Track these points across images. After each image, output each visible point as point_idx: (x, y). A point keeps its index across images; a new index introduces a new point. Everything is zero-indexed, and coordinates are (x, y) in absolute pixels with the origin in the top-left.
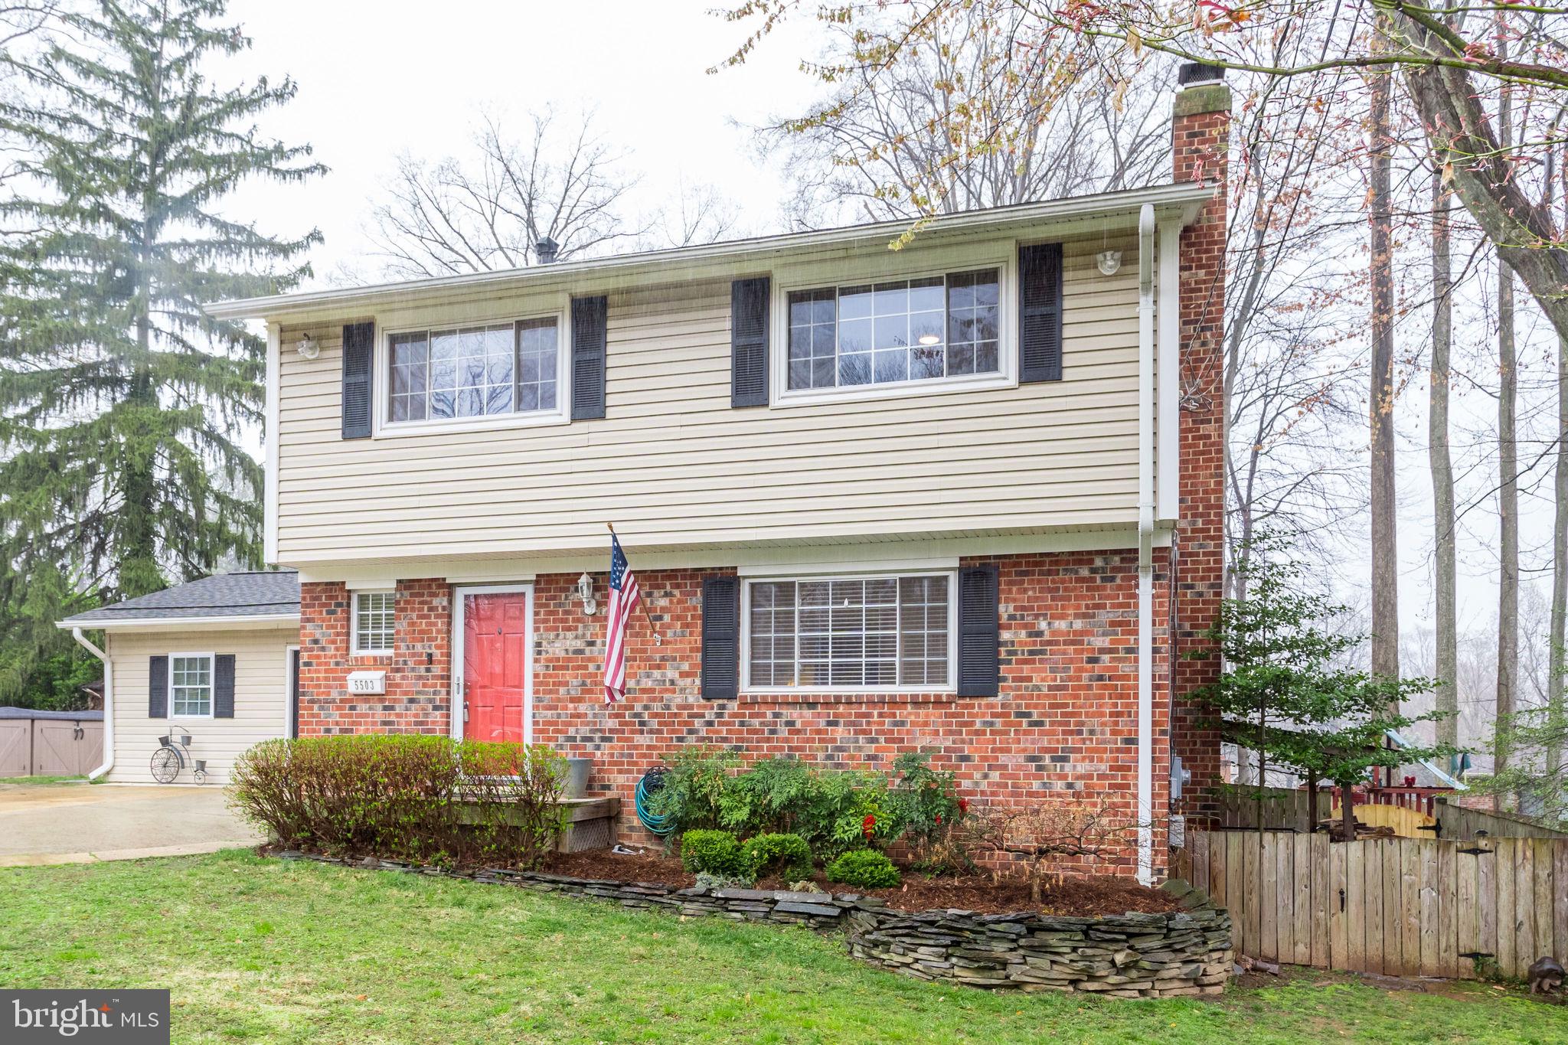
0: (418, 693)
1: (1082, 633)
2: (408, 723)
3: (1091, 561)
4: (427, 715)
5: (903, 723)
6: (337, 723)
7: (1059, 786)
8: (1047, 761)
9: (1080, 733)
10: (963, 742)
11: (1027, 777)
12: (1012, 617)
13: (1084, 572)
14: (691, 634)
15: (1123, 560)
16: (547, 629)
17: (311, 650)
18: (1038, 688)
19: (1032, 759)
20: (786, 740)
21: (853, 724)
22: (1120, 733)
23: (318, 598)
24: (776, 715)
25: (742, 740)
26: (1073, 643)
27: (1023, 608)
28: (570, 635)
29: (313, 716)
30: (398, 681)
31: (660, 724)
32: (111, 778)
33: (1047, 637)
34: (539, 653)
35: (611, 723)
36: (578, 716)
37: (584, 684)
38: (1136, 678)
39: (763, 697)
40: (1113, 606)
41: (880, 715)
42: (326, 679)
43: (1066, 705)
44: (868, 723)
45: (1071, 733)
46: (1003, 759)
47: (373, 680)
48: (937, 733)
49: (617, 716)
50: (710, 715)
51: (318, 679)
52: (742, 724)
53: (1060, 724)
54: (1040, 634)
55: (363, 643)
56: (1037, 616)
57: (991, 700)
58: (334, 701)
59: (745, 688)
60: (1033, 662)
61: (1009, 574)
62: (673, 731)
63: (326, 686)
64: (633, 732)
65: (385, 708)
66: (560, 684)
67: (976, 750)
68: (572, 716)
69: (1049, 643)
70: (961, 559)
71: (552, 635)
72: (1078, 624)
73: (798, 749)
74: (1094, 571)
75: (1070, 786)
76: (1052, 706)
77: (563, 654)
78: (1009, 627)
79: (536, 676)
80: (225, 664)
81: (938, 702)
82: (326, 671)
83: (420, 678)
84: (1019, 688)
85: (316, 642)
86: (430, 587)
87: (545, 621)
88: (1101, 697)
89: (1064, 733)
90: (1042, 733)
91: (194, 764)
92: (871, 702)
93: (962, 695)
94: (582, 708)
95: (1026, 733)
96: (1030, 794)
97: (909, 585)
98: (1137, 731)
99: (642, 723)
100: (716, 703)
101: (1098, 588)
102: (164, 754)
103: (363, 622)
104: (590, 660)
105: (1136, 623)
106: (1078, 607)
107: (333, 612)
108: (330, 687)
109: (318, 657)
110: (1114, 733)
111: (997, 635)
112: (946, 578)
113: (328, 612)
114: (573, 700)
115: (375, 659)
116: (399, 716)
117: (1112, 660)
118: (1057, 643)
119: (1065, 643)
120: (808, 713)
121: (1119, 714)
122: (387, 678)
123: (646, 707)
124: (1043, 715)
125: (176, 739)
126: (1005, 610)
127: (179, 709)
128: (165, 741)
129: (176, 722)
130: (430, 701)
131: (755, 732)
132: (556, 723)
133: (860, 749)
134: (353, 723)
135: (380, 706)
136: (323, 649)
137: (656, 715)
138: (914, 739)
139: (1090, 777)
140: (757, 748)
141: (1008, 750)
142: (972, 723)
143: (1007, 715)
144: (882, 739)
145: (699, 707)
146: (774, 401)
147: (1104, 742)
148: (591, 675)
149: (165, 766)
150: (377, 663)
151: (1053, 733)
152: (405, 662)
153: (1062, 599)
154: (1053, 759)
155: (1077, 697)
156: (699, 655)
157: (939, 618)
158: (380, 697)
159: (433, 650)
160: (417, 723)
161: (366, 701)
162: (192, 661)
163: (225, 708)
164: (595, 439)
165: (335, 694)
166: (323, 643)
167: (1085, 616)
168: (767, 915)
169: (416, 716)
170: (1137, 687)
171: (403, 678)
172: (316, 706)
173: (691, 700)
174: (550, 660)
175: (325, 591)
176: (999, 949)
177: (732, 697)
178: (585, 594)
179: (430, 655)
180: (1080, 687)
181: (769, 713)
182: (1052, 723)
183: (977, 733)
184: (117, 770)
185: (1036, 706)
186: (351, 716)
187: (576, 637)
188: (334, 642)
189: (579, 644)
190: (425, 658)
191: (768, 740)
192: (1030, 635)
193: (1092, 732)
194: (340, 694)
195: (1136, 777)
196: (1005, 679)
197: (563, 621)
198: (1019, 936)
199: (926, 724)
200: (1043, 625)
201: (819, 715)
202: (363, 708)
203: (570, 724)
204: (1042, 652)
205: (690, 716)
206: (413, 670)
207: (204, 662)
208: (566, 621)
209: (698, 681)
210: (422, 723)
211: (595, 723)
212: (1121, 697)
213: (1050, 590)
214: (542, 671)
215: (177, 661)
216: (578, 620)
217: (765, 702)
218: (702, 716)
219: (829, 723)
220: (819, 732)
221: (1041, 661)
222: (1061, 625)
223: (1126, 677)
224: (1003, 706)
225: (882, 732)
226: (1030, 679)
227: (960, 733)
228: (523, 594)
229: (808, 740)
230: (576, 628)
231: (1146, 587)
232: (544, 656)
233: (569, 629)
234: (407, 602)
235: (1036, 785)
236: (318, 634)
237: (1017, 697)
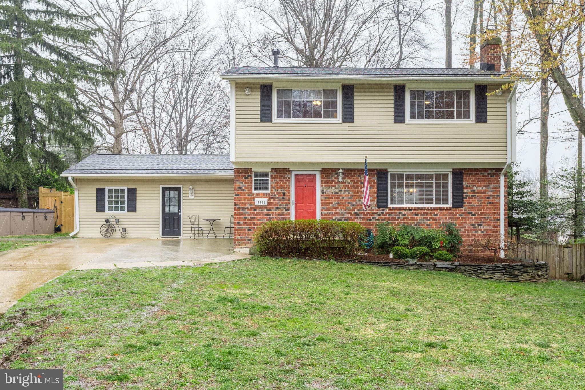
0: (280, 205)
1: (485, 191)
2: (276, 215)
3: (488, 171)
4: (283, 213)
5: (437, 215)
6: (249, 215)
7: (480, 232)
8: (476, 226)
9: (485, 218)
10: (454, 220)
11: (471, 230)
12: (467, 186)
13: (486, 174)
14: (373, 188)
15: (496, 171)
16: (325, 186)
17: (239, 191)
18: (474, 205)
19: (472, 225)
20: (403, 220)
21: (423, 215)
22: (495, 218)
23: (241, 173)
24: (400, 213)
25: (389, 220)
26: (483, 193)
27: (470, 183)
28: (333, 188)
29: (240, 213)
30: (272, 201)
31: (363, 215)
32: (78, 236)
33: (476, 191)
34: (323, 193)
35: (348, 215)
36: (337, 213)
37: (338, 203)
38: (500, 203)
39: (397, 208)
40: (493, 183)
41: (430, 213)
42: (245, 200)
43: (481, 210)
44: (427, 215)
45: (483, 218)
46: (465, 225)
47: (265, 201)
48: (446, 218)
49: (349, 213)
50: (379, 213)
51: (241, 200)
52: (389, 215)
53: (480, 215)
54: (474, 191)
55: (256, 188)
56: (473, 186)
57: (461, 209)
58: (248, 208)
59: (390, 205)
60: (472, 198)
61: (466, 174)
62: (368, 218)
63: (244, 203)
64: (355, 218)
65: (267, 210)
66: (330, 203)
67: (458, 223)
68: (334, 213)
69: (477, 193)
70: (453, 169)
71: (327, 188)
72: (484, 188)
73: (406, 223)
74: (488, 174)
75: (482, 232)
76: (478, 210)
77: (331, 194)
78: (466, 189)
79: (322, 200)
80: (132, 192)
81: (447, 209)
82: (244, 198)
83: (280, 200)
84: (469, 206)
85: (240, 188)
86: (284, 171)
87: (325, 183)
88: (490, 208)
89: (481, 218)
90: (475, 218)
91: (121, 229)
92: (428, 209)
93: (453, 207)
94: (338, 210)
95: (471, 218)
96: (472, 235)
97: (438, 176)
98: (500, 217)
99: (358, 215)
100: (381, 209)
101: (489, 179)
102: (106, 226)
103: (256, 181)
104: (340, 196)
105: (499, 188)
106: (484, 183)
107: (247, 178)
108: (246, 203)
109: (241, 193)
111: (463, 191)
112: (448, 174)
113: (245, 178)
114: (334, 208)
115: (264, 194)
116: (272, 213)
117: (493, 198)
118: (479, 193)
119: (481, 193)
120: (409, 212)
121: (495, 213)
122: (268, 200)
123: (359, 210)
124: (475, 213)
125: (113, 221)
126: (465, 184)
127: (110, 209)
128: (107, 221)
129: (108, 213)
130: (284, 208)
131: (393, 218)
132: (329, 215)
133: (425, 222)
134: (256, 215)
135: (265, 210)
136: (243, 190)
137: (362, 213)
138: (440, 220)
139: (488, 230)
140: (394, 223)
141: (466, 223)
142: (456, 215)
143: (466, 213)
144: (431, 220)
145: (376, 210)
146: (407, 122)
147: (491, 220)
148: (341, 200)
149: (107, 230)
150: (265, 195)
151: (478, 218)
152: (275, 195)
153: (479, 181)
154: (478, 225)
155: (484, 208)
156: (376, 195)
157: (446, 185)
158: (266, 207)
159: (285, 191)
160: (279, 215)
161: (260, 208)
162: (116, 191)
163: (132, 208)
164: (350, 129)
165: (248, 205)
166: (243, 188)
167: (486, 186)
168: (434, 269)
169: (279, 213)
170: (500, 205)
171: (274, 200)
172: (241, 210)
173: (373, 208)
174: (327, 196)
175: (243, 171)
177: (387, 208)
178: (341, 175)
179: (284, 193)
180: (485, 205)
181: (398, 212)
182: (478, 215)
183: (458, 218)
184: (81, 232)
185: (473, 210)
186: (254, 213)
187: (336, 188)
188: (248, 188)
189: (337, 191)
190: (282, 194)
191: (397, 220)
192: (472, 191)
193: (488, 218)
194: (250, 205)
195: (500, 230)
196: (465, 203)
197: (331, 183)
199: (443, 215)
200: (475, 188)
201: (412, 213)
202: (259, 210)
203: (334, 215)
204: (475, 196)
205: (373, 213)
206: (278, 198)
207: (123, 191)
208: (332, 183)
209: (375, 203)
210: (281, 215)
211: (342, 215)
212: (496, 208)
213: (477, 179)
214: (323, 198)
215: (109, 190)
216: (336, 183)
217: (397, 209)
218: (377, 213)
219: (416, 215)
220: (412, 218)
221: (475, 198)
222: (480, 188)
223: (497, 203)
224: (465, 210)
225: (431, 218)
226: (472, 203)
227: (453, 218)
228: (315, 175)
229: (409, 220)
230: (335, 186)
231: (502, 179)
232: (325, 194)
233: (333, 186)
234: (275, 176)
235: (473, 232)
236: (241, 185)
237: (468, 208)
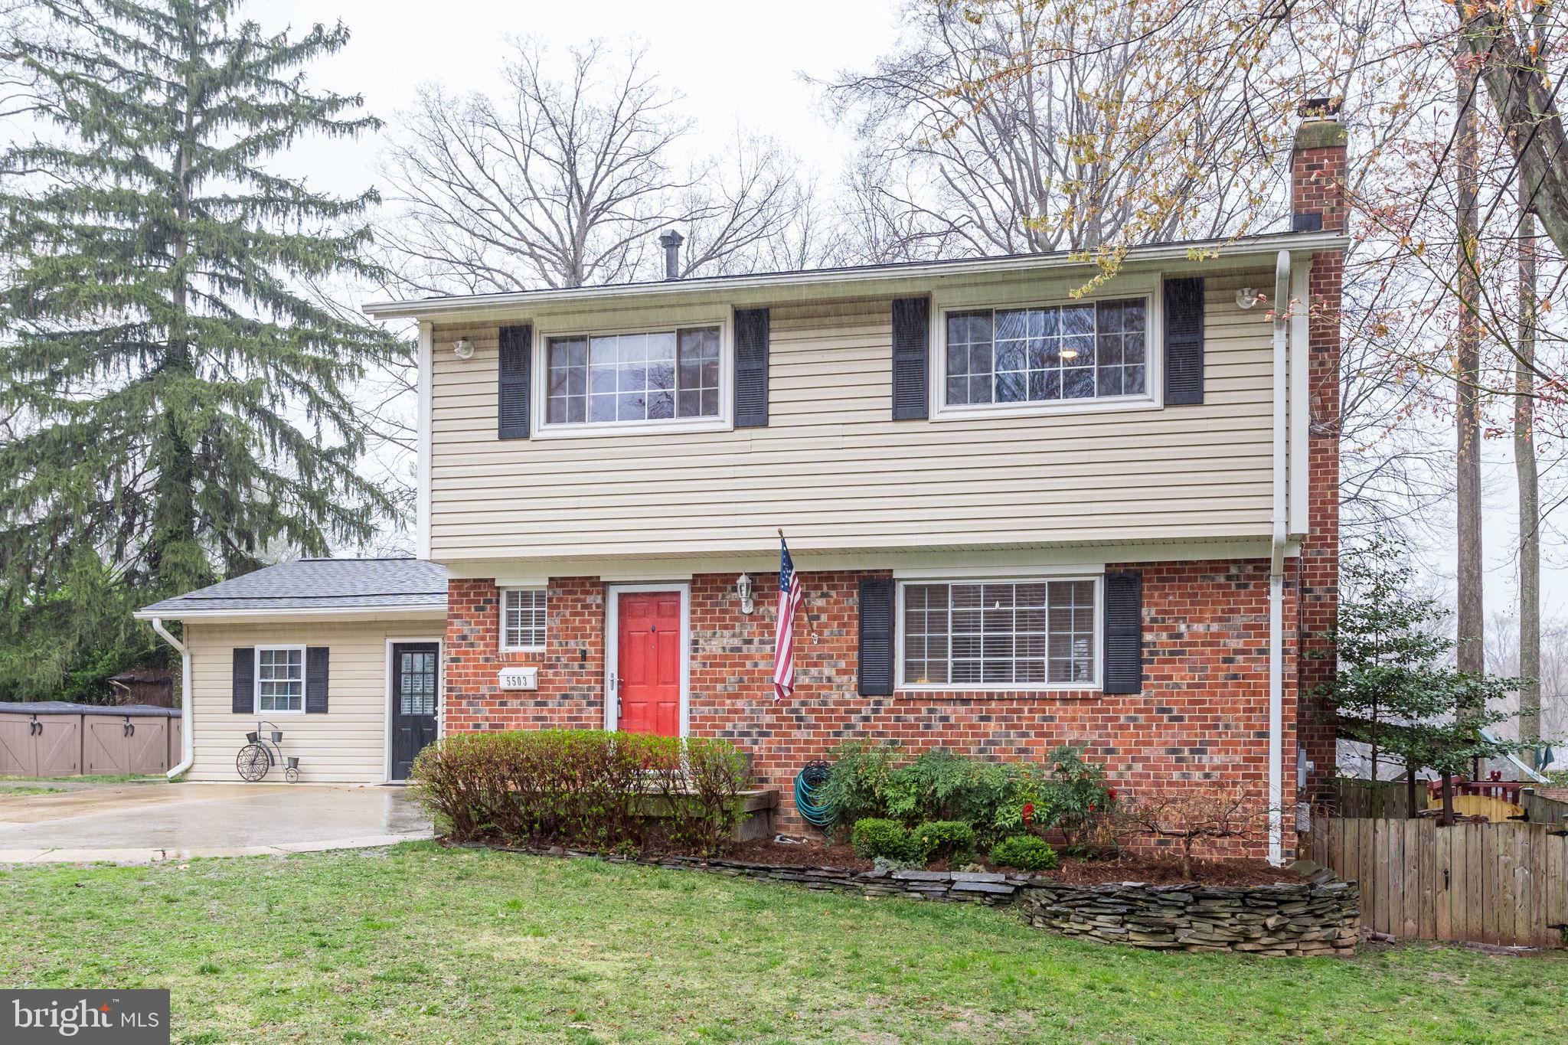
0: (572, 689)
1: (1219, 635)
2: (561, 719)
3: (1228, 570)
4: (580, 711)
5: (1052, 719)
6: (487, 719)
7: (1197, 776)
8: (1186, 754)
9: (1216, 727)
10: (1108, 735)
11: (1168, 768)
12: (1154, 620)
13: (1221, 579)
14: (848, 633)
15: (1255, 568)
16: (703, 627)
17: (460, 646)
18: (1177, 686)
19: (1174, 751)
20: (941, 735)
21: (1005, 719)
22: (1252, 727)
23: (467, 595)
24: (931, 711)
25: (898, 735)
26: (1210, 644)
27: (1165, 612)
28: (726, 633)
29: (461, 711)
30: (550, 677)
31: (817, 719)
32: (190, 776)
33: (1186, 639)
34: (696, 650)
35: (769, 719)
36: (736, 711)
37: (741, 680)
38: (1268, 677)
39: (919, 694)
40: (1247, 611)
41: (1031, 711)
42: (476, 675)
43: (1203, 702)
44: (1019, 718)
45: (1208, 727)
46: (1145, 751)
47: (527, 677)
48: (1084, 727)
49: (774, 711)
50: (866, 711)
51: (467, 675)
52: (898, 719)
53: (1198, 719)
54: (1180, 636)
55: (512, 639)
56: (1177, 620)
57: (1134, 697)
58: (483, 697)
59: (901, 686)
60: (1173, 662)
61: (1150, 580)
62: (831, 726)
63: (475, 682)
64: (790, 727)
65: (537, 704)
66: (717, 681)
67: (1121, 743)
68: (729, 711)
69: (1188, 644)
70: (1108, 565)
71: (709, 633)
72: (1215, 627)
73: (951, 743)
74: (1229, 578)
75: (1207, 776)
76: (1191, 702)
77: (720, 652)
78: (1151, 629)
79: (693, 673)
80: (319, 657)
81: (1085, 699)
82: (475, 667)
83: (574, 674)
84: (1161, 686)
85: (464, 638)
86: (583, 584)
87: (701, 620)
88: (1236, 694)
89: (1203, 727)
90: (1181, 728)
91: (286, 761)
92: (1022, 698)
93: (1107, 692)
94: (740, 704)
95: (1166, 727)
96: (1170, 784)
97: (1059, 591)
98: (1268, 726)
99: (800, 719)
100: (872, 699)
101: (1232, 594)
102: (251, 752)
103: (512, 618)
104: (747, 657)
105: (1268, 627)
106: (1214, 611)
107: (483, 609)
108: (480, 683)
109: (467, 653)
110: (1247, 727)
111: (1141, 637)
112: (1092, 582)
113: (477, 609)
114: (730, 696)
115: (527, 655)
116: (551, 711)
117: (1246, 660)
118: (1195, 644)
119: (1203, 644)
120: (962, 709)
121: (1252, 710)
122: (539, 674)
123: (803, 704)
124: (1182, 710)
125: (266, 735)
126: (1147, 613)
127: (266, 704)
128: (253, 738)
129: (264, 718)
130: (584, 697)
131: (911, 727)
132: (714, 719)
133: (1011, 742)
134: (504, 719)
135: (532, 702)
136: (472, 645)
137: (814, 711)
138: (1061, 734)
139: (1226, 768)
140: (912, 743)
141: (1150, 744)
142: (1117, 719)
143: (1149, 711)
144: (1032, 733)
145: (856, 703)
146: (934, 415)
147: (1239, 735)
148: (748, 672)
149: (252, 763)
150: (530, 659)
151: (1191, 727)
152: (558, 659)
153: (1200, 603)
154: (1192, 752)
155: (1214, 694)
156: (856, 653)
157: (1085, 619)
158: (531, 693)
159: (587, 647)
160: (570, 719)
161: (517, 697)
162: (280, 654)
163: (318, 704)
164: (757, 445)
165: (484, 690)
166: (471, 639)
167: (1220, 620)
168: (945, 894)
169: (570, 711)
170: (1268, 686)
171: (556, 674)
172: (464, 702)
173: (848, 696)
174: (708, 657)
175: (472, 588)
176: (1169, 915)
177: (889, 694)
178: (743, 594)
179: (584, 652)
180: (1217, 686)
181: (924, 709)
182: (1191, 719)
183: (1121, 727)
184: (196, 768)
185: (1176, 703)
186: (502, 711)
187: (734, 636)
188: (483, 638)
189: (736, 642)
190: (578, 654)
191: (923, 734)
192: (1171, 637)
193: (1227, 727)
194: (490, 689)
195: (1267, 768)
196: (1148, 678)
197: (719, 619)
198: (1187, 903)
199: (1074, 719)
200: (1183, 628)
201: (972, 711)
202: (514, 703)
203: (728, 719)
204: (1182, 653)
205: (847, 712)
206: (566, 666)
207: (295, 655)
208: (724, 619)
209: (854, 679)
210: (575, 719)
211: (752, 719)
212: (1254, 694)
213: (1189, 596)
214: (698, 668)
215: (263, 653)
216: (733, 619)
217: (919, 698)
218: (859, 711)
219: (982, 719)
220: (972, 727)
221: (1181, 661)
222: (1199, 628)
223: (1259, 676)
224: (1146, 702)
225: (1033, 727)
226: (1170, 677)
227: (1106, 727)
228: (677, 594)
229: (961, 735)
230: (733, 627)
231: (1276, 594)
232: (700, 653)
233: (726, 627)
234: (560, 600)
235: (1176, 776)
236: (466, 630)
237: (1158, 694)
